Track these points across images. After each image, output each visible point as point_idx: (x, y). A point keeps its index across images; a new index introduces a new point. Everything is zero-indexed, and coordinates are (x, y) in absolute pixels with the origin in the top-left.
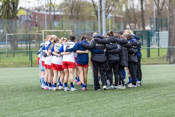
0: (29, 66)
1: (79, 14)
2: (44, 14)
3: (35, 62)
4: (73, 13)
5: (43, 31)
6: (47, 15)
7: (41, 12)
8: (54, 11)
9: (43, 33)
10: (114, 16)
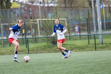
0: (26, 53)
1: (72, 5)
2: (38, 6)
3: (31, 50)
4: (66, 4)
5: (38, 20)
6: (41, 7)
7: (34, 4)
8: (48, 3)
9: (38, 22)
10: (107, 6)
